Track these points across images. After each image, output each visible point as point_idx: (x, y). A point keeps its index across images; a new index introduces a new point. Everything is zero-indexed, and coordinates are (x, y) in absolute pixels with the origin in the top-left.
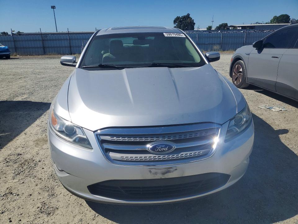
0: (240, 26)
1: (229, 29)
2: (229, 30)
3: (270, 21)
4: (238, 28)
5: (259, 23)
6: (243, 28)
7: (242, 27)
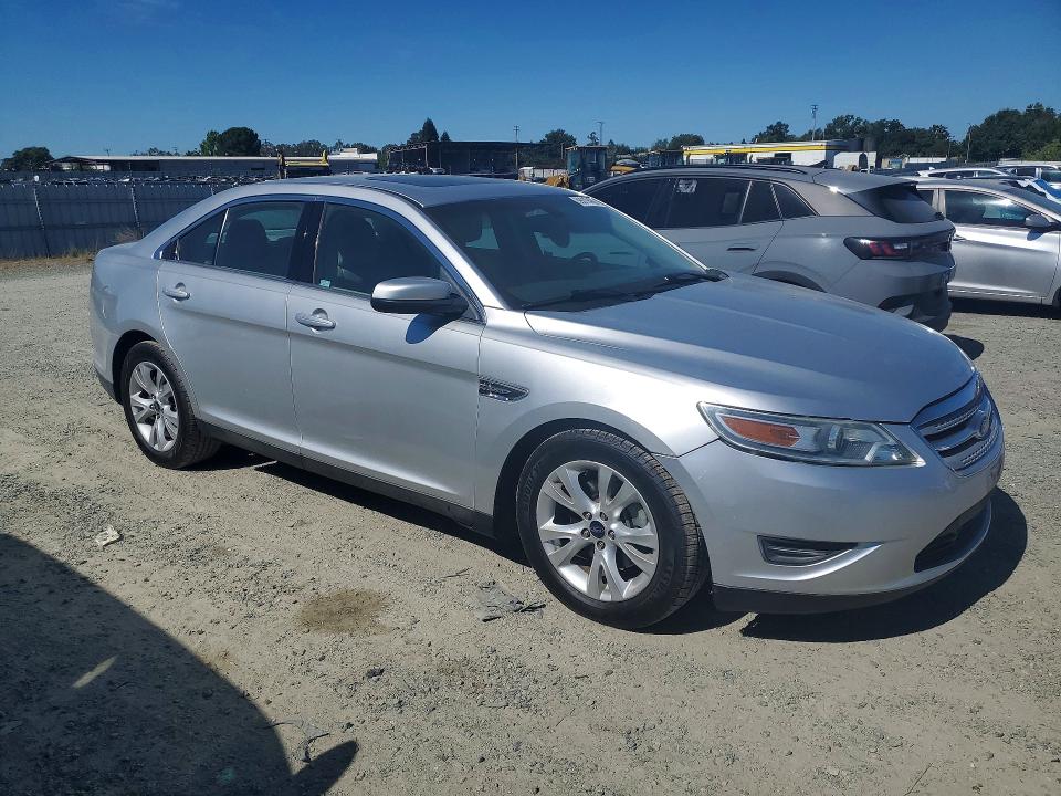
0: (106, 161)
1: (57, 169)
2: (58, 173)
3: (199, 149)
4: (100, 167)
5: (161, 153)
6: (118, 166)
7: (111, 163)
